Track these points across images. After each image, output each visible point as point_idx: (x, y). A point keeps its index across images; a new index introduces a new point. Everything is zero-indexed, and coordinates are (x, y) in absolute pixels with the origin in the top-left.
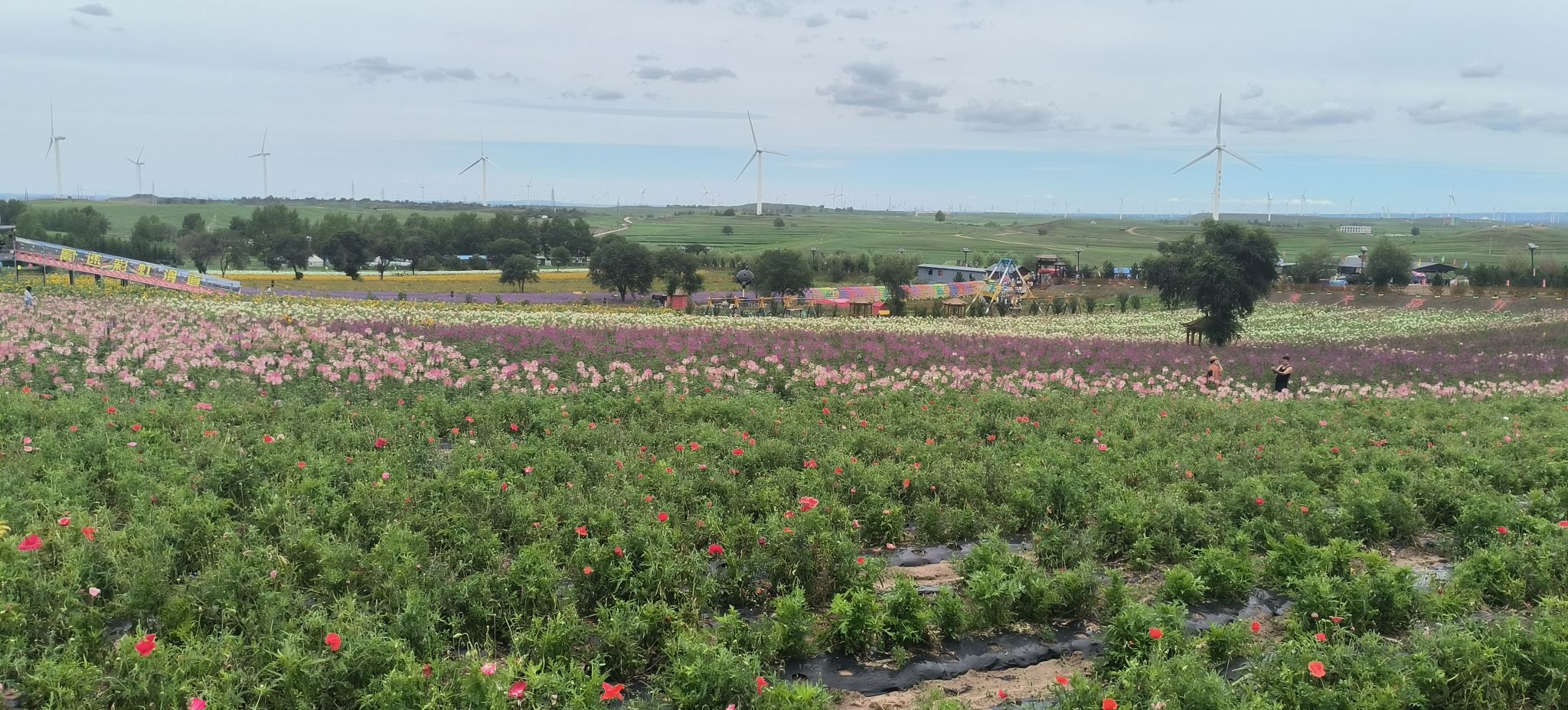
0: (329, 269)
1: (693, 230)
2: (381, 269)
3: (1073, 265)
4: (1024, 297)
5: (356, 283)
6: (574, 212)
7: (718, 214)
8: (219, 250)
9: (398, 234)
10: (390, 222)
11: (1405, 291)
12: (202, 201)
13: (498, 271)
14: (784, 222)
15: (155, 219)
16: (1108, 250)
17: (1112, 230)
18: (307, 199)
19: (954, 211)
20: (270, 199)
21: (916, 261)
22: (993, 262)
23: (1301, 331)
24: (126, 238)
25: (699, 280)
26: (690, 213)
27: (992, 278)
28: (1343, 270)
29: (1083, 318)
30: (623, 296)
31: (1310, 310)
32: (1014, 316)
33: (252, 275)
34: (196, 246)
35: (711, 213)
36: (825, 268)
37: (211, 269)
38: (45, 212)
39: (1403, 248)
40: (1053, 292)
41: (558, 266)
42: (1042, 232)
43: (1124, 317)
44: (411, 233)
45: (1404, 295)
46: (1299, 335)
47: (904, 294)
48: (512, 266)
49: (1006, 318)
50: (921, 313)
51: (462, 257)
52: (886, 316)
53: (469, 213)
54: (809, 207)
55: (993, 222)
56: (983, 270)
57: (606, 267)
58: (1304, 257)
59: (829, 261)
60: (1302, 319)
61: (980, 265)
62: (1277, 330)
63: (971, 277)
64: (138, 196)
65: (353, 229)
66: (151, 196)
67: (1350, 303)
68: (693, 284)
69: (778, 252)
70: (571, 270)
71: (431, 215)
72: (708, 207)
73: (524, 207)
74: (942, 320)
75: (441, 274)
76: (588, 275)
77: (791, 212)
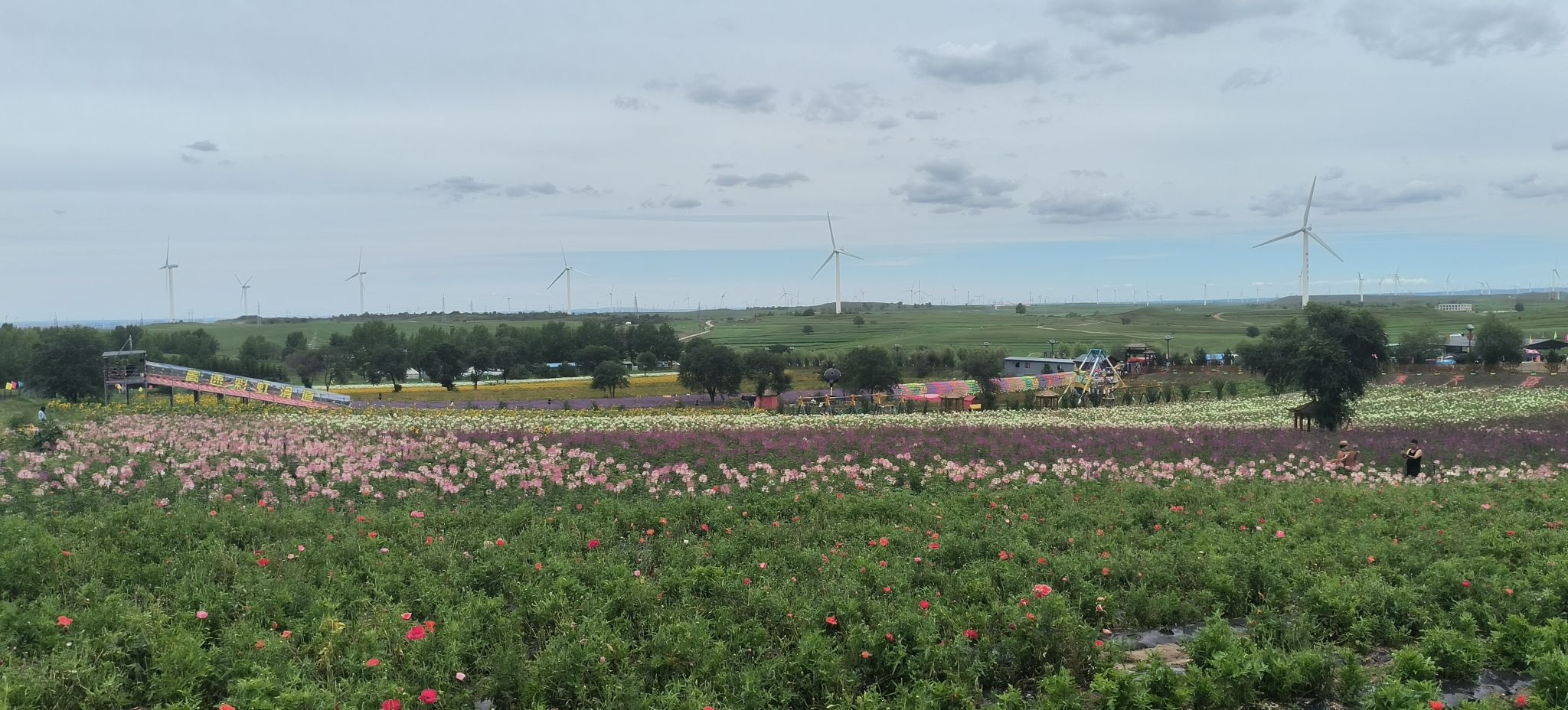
0: (425, 381)
1: (773, 330)
2: (474, 379)
3: (1162, 353)
4: (1116, 386)
5: (452, 394)
6: (657, 317)
7: (797, 314)
8: (324, 366)
9: (490, 345)
10: (481, 332)
11: (1518, 369)
12: (304, 320)
13: (590, 377)
14: (864, 319)
15: (261, 339)
16: (1195, 337)
17: (1199, 316)
18: (400, 314)
19: (1035, 303)
20: (366, 315)
21: (1002, 354)
22: (1080, 352)
23: (1412, 414)
24: (234, 357)
25: (788, 380)
26: (770, 314)
27: (1082, 369)
28: (1450, 350)
29: (1178, 406)
30: (712, 398)
31: (1418, 391)
32: (1107, 407)
33: (354, 388)
34: (303, 363)
35: (791, 314)
36: (909, 364)
37: (315, 384)
38: (159, 335)
39: (1513, 324)
40: (1144, 381)
41: (645, 370)
42: (1125, 321)
43: (1221, 404)
44: (502, 344)
45: (1517, 373)
46: (1411, 418)
47: (996, 388)
48: (603, 372)
49: (1100, 408)
50: (1013, 405)
51: (552, 365)
52: (978, 410)
53: (556, 321)
54: (887, 304)
55: (1074, 313)
56: (1071, 361)
57: (695, 370)
58: (1407, 337)
59: (912, 356)
60: (1411, 401)
61: (1067, 356)
62: (1386, 413)
63: (1059, 368)
64: (243, 318)
65: (447, 341)
66: (256, 317)
67: (1460, 383)
68: (782, 384)
69: (865, 350)
70: (658, 374)
71: (519, 325)
72: (787, 308)
73: (608, 314)
74: (1035, 413)
75: (532, 382)
76: (678, 379)
77: (869, 309)
